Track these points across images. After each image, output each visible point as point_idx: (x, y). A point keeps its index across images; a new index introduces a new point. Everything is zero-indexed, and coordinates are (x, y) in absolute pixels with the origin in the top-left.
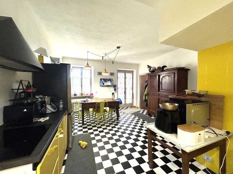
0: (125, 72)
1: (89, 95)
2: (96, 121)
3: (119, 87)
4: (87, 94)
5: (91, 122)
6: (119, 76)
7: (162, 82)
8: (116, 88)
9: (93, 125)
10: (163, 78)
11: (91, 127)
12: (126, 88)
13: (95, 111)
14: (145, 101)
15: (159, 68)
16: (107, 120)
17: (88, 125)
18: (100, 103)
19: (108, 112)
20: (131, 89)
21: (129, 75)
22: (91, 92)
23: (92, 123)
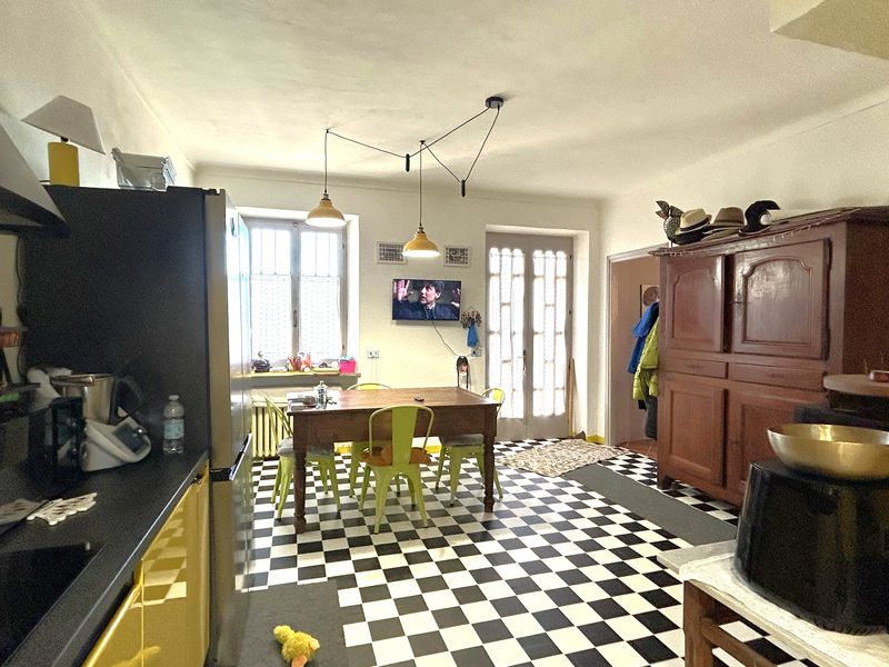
0: (529, 244)
1: (335, 367)
2: (371, 513)
3: (493, 326)
4: (324, 365)
5: (346, 515)
6: (494, 268)
7: (750, 300)
8: (480, 331)
9: (351, 532)
10: (756, 274)
11: (341, 544)
12: (536, 329)
13: (365, 457)
14: (642, 405)
15: (730, 215)
16: (430, 506)
17: (328, 535)
18: (390, 411)
19: (435, 464)
20: (561, 339)
21: (549, 264)
22: (344, 354)
23: (349, 523)
